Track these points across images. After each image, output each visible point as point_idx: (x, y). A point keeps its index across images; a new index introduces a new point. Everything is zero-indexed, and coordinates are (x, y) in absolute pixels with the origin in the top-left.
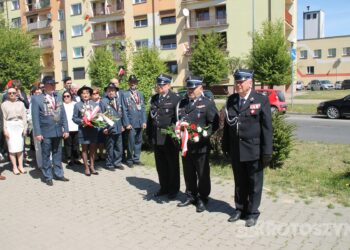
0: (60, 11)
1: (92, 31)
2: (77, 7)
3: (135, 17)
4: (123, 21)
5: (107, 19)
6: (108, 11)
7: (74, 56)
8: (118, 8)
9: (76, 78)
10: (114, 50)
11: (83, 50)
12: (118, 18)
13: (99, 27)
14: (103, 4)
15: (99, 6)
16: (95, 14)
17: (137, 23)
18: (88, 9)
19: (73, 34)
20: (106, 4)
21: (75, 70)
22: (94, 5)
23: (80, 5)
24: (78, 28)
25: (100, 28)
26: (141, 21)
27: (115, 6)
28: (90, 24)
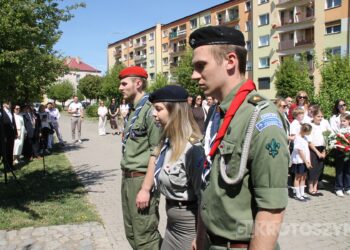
0: (247, 23)
1: (279, 40)
2: (264, 18)
3: (326, 24)
4: (313, 28)
5: (295, 28)
6: (296, 19)
7: (260, 66)
8: (308, 15)
9: (260, 88)
10: (301, 59)
11: (269, 59)
12: (307, 26)
13: (286, 36)
14: (292, 13)
15: (287, 15)
16: (283, 24)
17: (329, 30)
18: (276, 19)
19: (260, 45)
20: (295, 12)
21: (260, 80)
22: (282, 14)
23: (268, 15)
24: (265, 39)
25: (288, 37)
26: (333, 27)
27: (305, 13)
28: (277, 33)
